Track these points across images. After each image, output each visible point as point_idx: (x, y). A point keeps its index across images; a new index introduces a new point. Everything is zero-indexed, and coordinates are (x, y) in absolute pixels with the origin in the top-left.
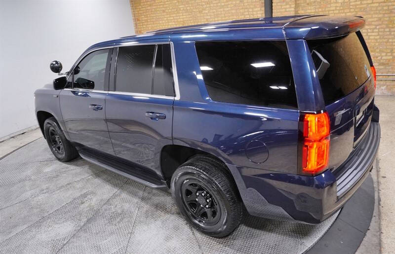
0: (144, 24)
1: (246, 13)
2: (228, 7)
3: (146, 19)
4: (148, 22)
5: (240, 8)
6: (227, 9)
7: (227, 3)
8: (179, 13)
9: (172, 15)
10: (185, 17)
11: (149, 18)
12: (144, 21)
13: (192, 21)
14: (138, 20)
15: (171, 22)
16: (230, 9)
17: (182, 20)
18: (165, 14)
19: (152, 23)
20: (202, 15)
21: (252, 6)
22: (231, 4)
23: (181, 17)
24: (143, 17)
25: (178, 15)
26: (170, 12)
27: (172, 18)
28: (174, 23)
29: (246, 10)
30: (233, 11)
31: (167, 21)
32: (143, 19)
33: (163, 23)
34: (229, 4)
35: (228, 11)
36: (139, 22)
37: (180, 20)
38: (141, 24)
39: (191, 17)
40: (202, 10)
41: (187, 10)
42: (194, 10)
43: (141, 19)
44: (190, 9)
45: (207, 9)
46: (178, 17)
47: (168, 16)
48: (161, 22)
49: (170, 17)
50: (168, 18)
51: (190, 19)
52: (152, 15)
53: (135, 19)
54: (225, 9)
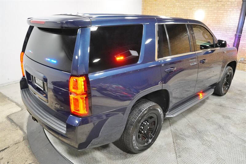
0: (148, 12)
1: (225, 14)
2: (212, 8)
3: (151, 9)
4: (151, 11)
5: (221, 9)
6: (211, 9)
7: (212, 5)
8: (175, 8)
9: (169, 9)
10: (179, 11)
11: (153, 9)
12: (149, 11)
13: (183, 14)
14: (145, 9)
15: (168, 13)
16: (213, 9)
17: (176, 13)
18: (165, 7)
19: (154, 12)
20: (191, 11)
21: (230, 10)
22: (215, 6)
23: (175, 11)
24: (149, 7)
25: (174, 9)
26: (168, 7)
27: (169, 11)
28: (170, 14)
29: (225, 11)
30: (215, 11)
31: (165, 12)
32: (149, 9)
33: (162, 13)
34: (213, 6)
35: (211, 10)
36: (145, 11)
37: (174, 13)
38: (146, 12)
39: (183, 12)
40: (192, 8)
41: (181, 7)
42: (186, 7)
43: (147, 9)
44: (184, 6)
45: (196, 7)
46: (174, 11)
47: (167, 9)
48: (160, 12)
49: (168, 10)
50: (166, 11)
51: (182, 13)
52: (156, 7)
53: (143, 9)
54: (209, 9)
